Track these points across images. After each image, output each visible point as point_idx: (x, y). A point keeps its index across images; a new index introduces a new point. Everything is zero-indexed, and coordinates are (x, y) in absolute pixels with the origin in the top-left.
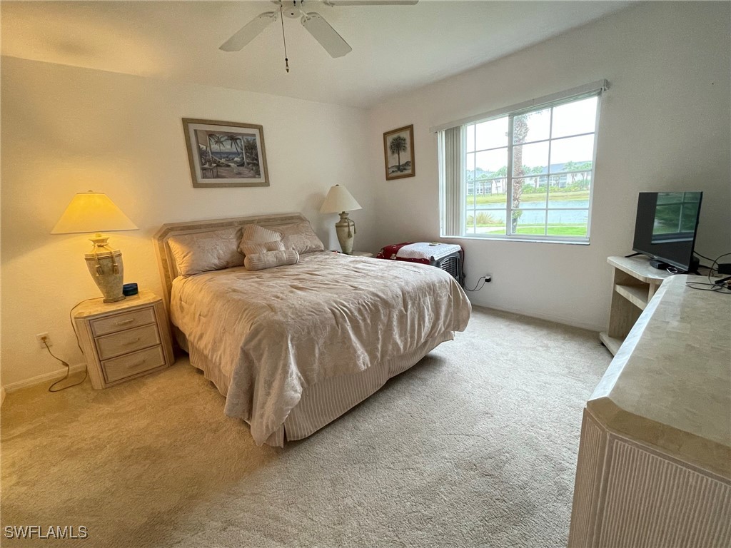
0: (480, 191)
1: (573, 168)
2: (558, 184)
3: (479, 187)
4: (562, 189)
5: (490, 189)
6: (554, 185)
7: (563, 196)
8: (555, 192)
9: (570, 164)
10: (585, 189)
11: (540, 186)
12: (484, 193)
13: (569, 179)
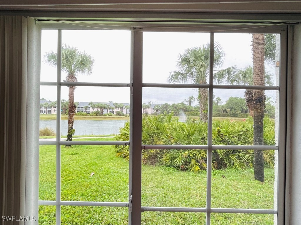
0: (44, 112)
1: (92, 105)
2: (86, 112)
3: (44, 109)
4: (89, 114)
5: (50, 111)
6: (85, 112)
7: (89, 118)
8: (85, 115)
9: (91, 103)
10: (98, 115)
11: (78, 112)
12: (47, 113)
13: (91, 110)
